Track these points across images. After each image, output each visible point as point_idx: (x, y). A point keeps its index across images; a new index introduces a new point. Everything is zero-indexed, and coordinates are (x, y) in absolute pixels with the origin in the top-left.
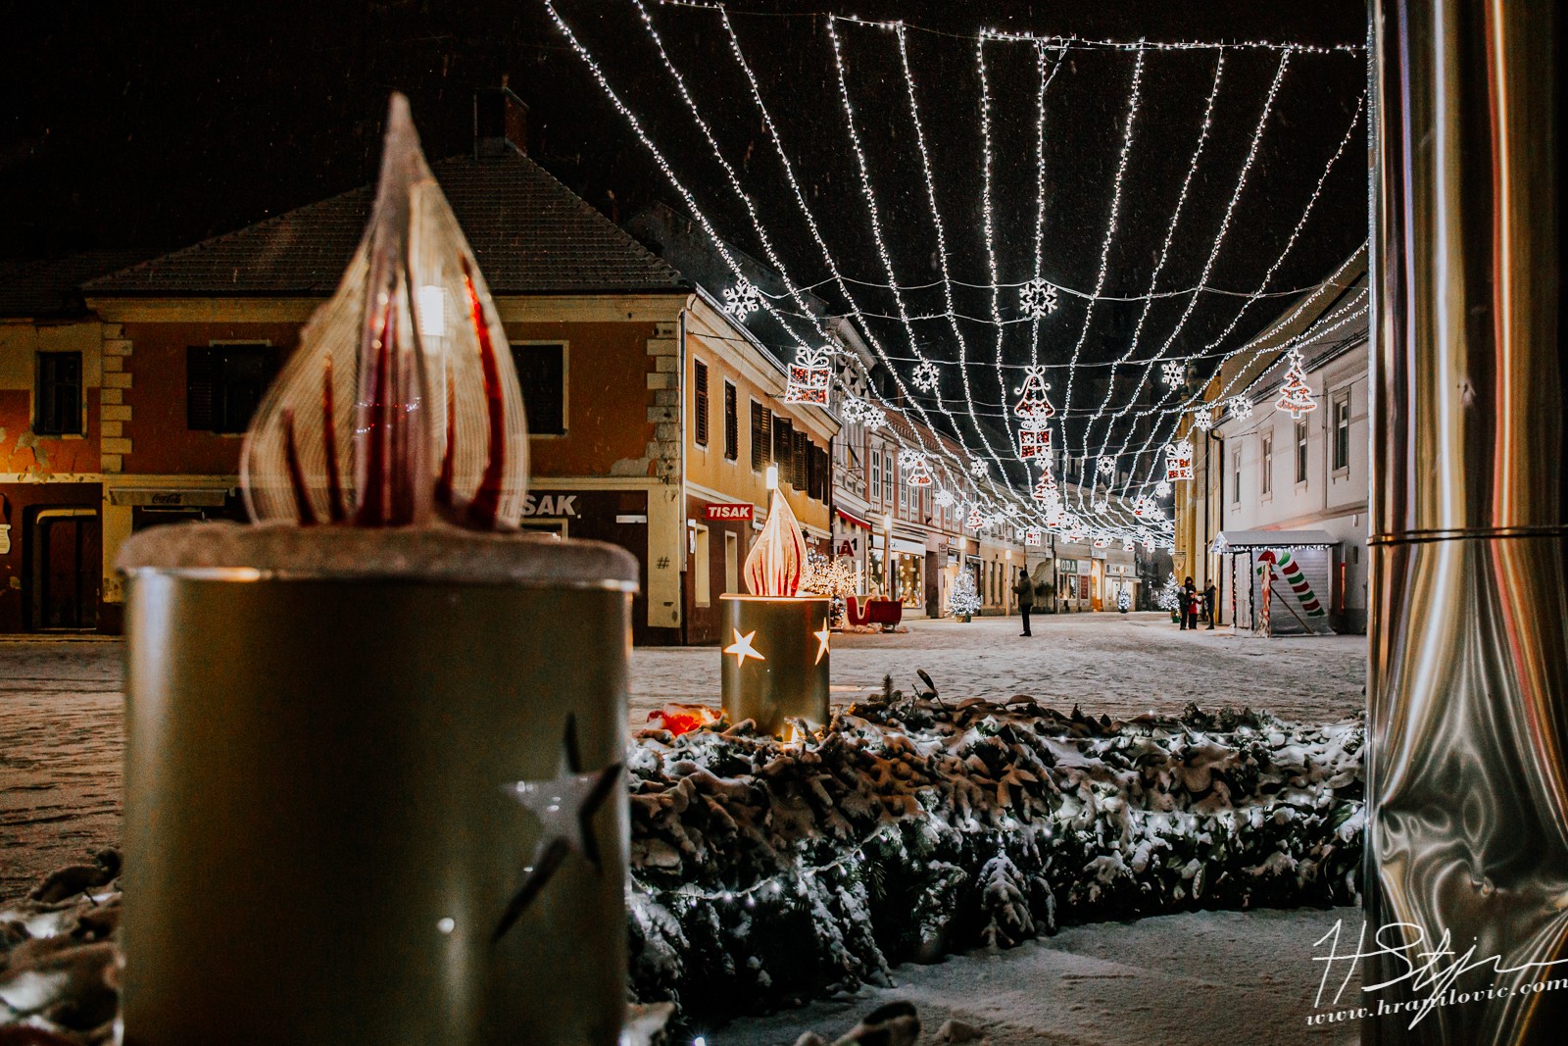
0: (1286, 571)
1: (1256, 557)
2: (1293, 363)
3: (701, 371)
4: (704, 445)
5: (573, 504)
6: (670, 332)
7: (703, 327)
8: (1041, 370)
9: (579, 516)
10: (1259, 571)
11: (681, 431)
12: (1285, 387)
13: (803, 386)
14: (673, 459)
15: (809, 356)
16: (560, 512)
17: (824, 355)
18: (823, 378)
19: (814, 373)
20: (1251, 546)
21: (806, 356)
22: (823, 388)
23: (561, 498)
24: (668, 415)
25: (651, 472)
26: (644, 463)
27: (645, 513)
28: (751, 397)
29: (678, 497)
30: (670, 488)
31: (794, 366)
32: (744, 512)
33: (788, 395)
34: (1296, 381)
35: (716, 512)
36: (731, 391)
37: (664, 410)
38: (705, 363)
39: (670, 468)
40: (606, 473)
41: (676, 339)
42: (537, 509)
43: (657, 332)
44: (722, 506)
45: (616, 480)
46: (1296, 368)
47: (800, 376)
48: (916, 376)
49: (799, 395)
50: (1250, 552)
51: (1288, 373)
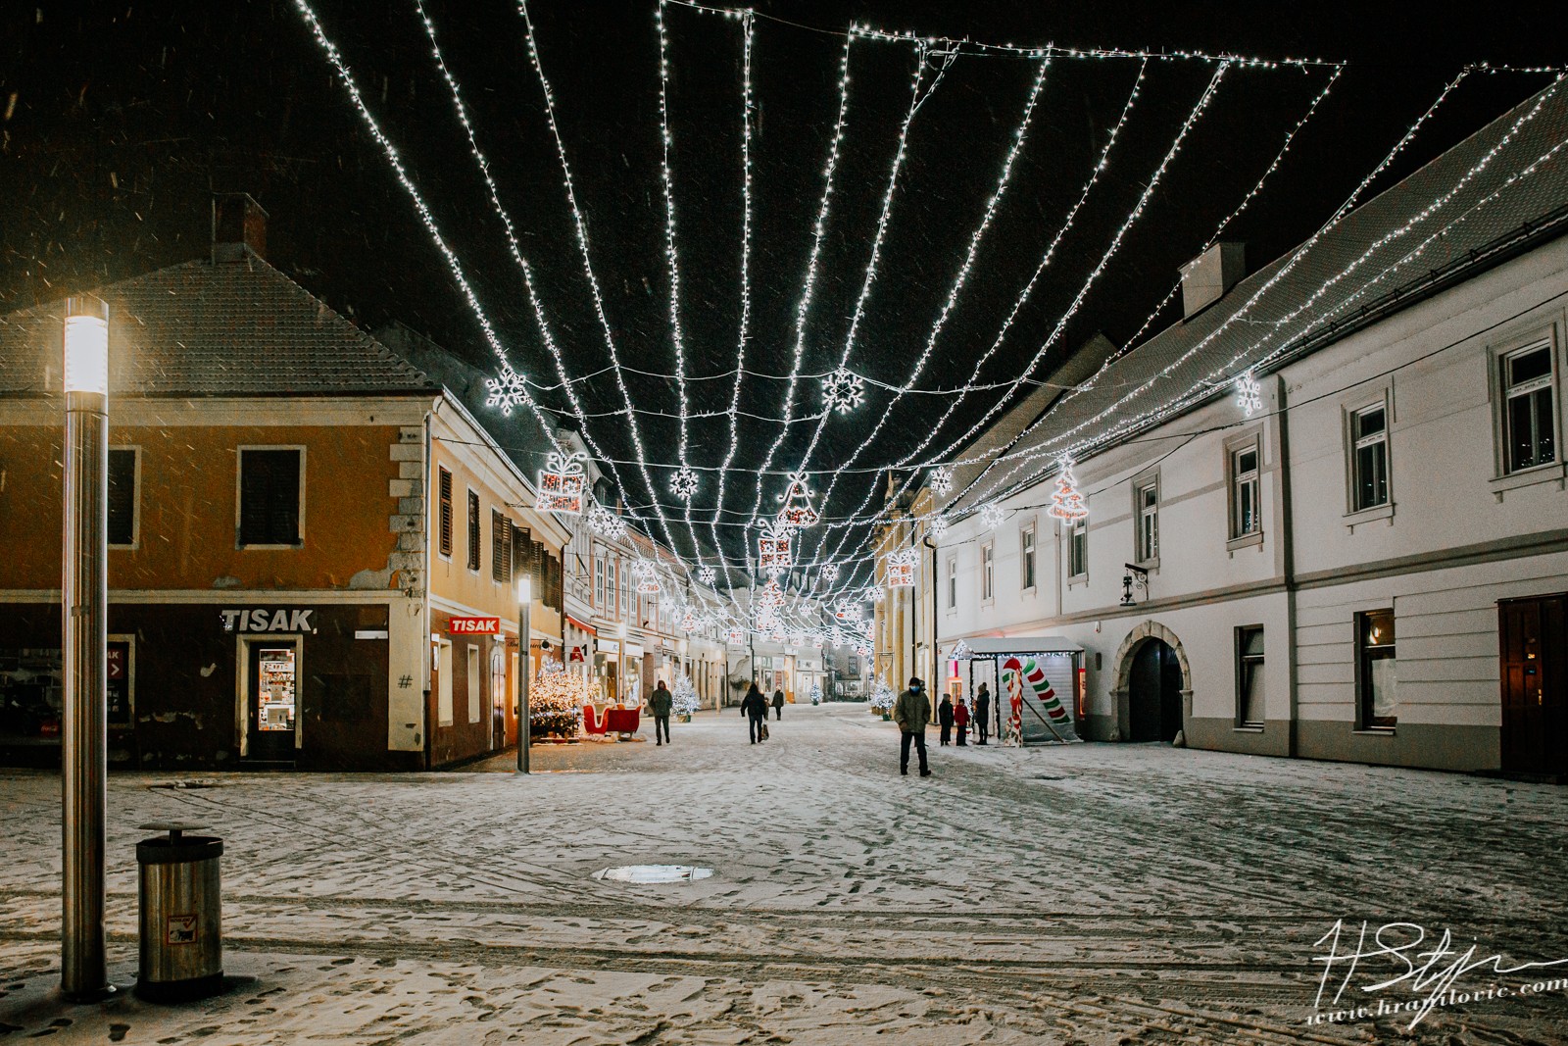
0: (1032, 679)
1: (1001, 664)
2: (1063, 469)
3: (446, 478)
4: (448, 555)
5: (308, 619)
6: (415, 436)
7: (448, 433)
8: (804, 476)
9: (315, 631)
10: (1006, 678)
11: (426, 541)
12: (1057, 493)
13: (555, 494)
14: (416, 571)
15: (561, 461)
16: (294, 628)
17: (576, 461)
18: (575, 485)
19: (566, 480)
20: (996, 654)
21: (557, 462)
22: (576, 495)
23: (296, 612)
24: (412, 524)
25: (393, 585)
26: (385, 575)
27: (386, 628)
28: (493, 506)
29: (421, 611)
30: (413, 601)
31: (545, 473)
32: (490, 625)
33: (539, 503)
34: (1067, 488)
35: (460, 625)
36: (474, 499)
37: (407, 519)
38: (449, 470)
39: (414, 580)
40: (343, 586)
41: (421, 443)
42: (270, 623)
43: (400, 436)
44: (467, 619)
45: (358, 593)
46: (1067, 473)
47: (551, 483)
48: (674, 483)
49: (551, 503)
50: (996, 659)
51: (1059, 479)
